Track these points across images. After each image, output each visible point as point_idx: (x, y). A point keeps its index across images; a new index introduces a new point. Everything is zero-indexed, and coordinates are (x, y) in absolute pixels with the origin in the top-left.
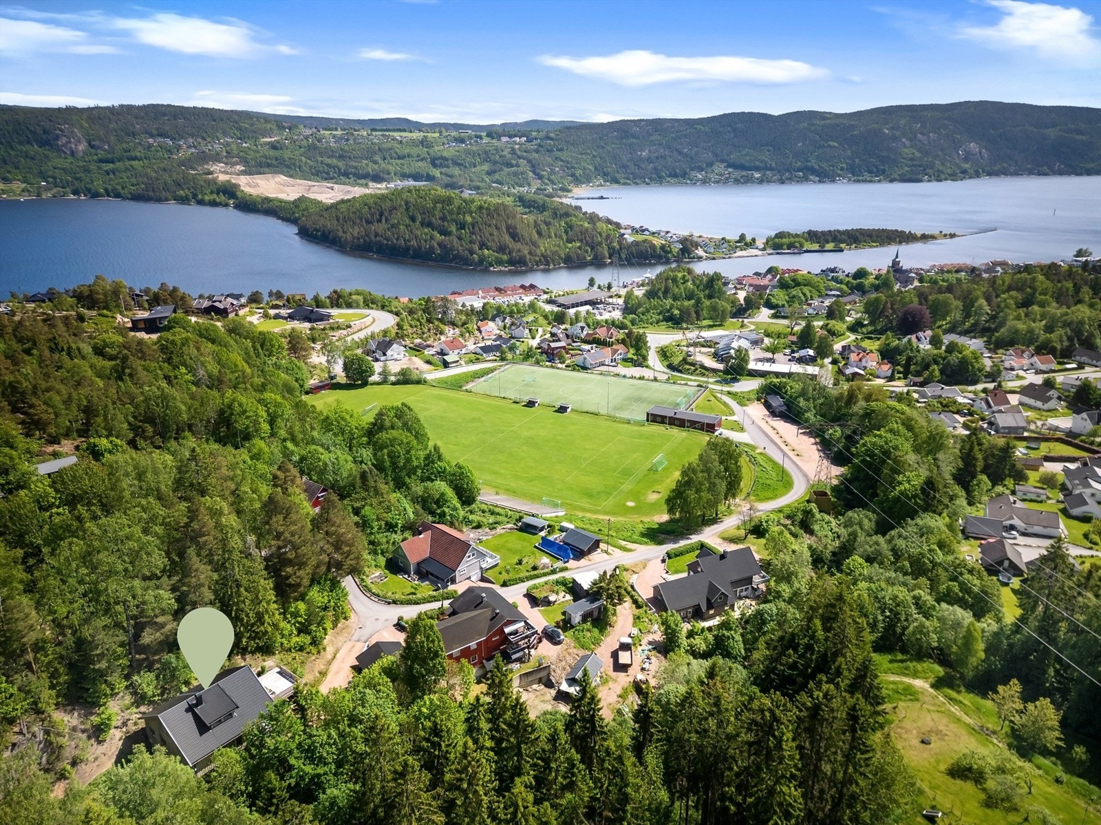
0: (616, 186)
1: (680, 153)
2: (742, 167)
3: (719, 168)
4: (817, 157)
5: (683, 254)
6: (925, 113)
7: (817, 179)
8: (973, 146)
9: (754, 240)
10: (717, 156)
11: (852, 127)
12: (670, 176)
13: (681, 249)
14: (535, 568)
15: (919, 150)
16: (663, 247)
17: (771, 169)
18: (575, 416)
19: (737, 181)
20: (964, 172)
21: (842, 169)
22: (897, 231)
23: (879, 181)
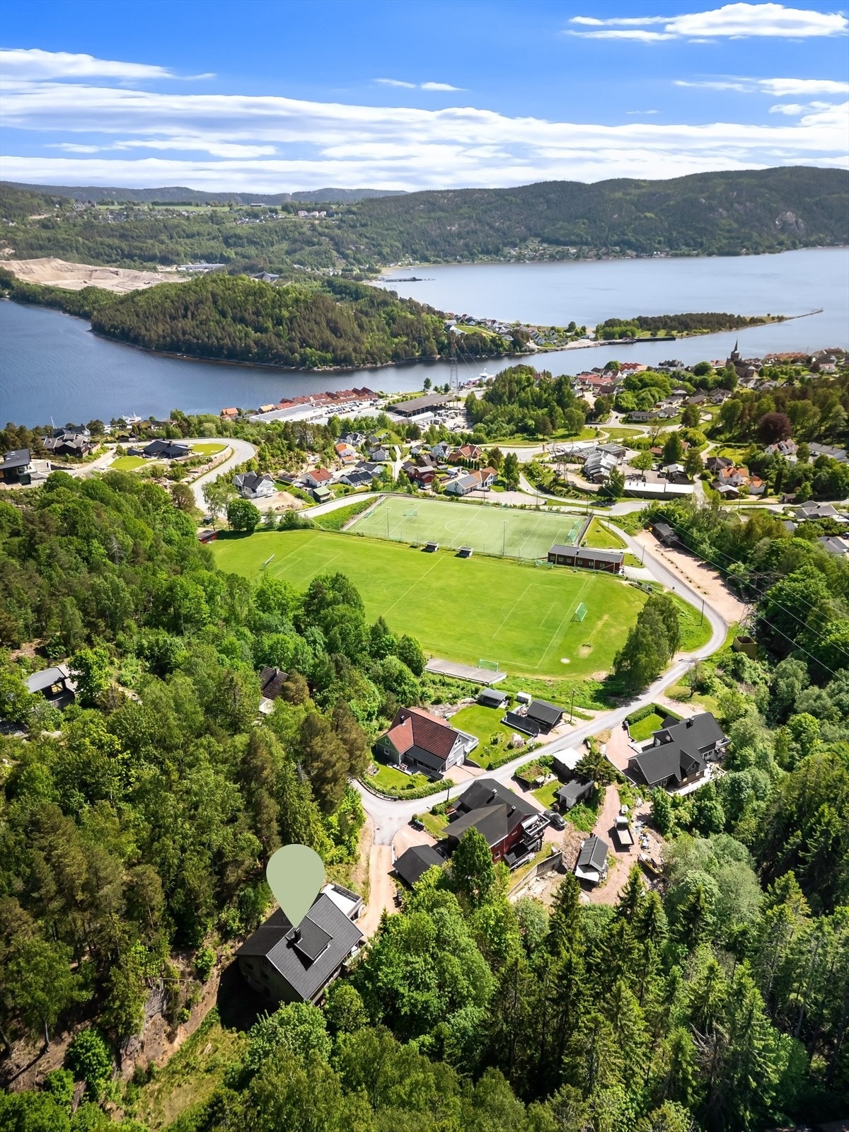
0: (426, 264)
1: (492, 227)
2: (557, 242)
3: (533, 244)
4: (634, 230)
5: (514, 347)
6: (741, 180)
7: (634, 253)
8: (790, 216)
9: (584, 329)
10: (530, 230)
11: (668, 197)
12: (482, 252)
13: (512, 342)
14: (510, 747)
15: (737, 221)
16: (493, 340)
17: (587, 244)
18: (478, 560)
19: (553, 258)
20: (781, 243)
21: (659, 242)
22: (725, 315)
23: (697, 255)
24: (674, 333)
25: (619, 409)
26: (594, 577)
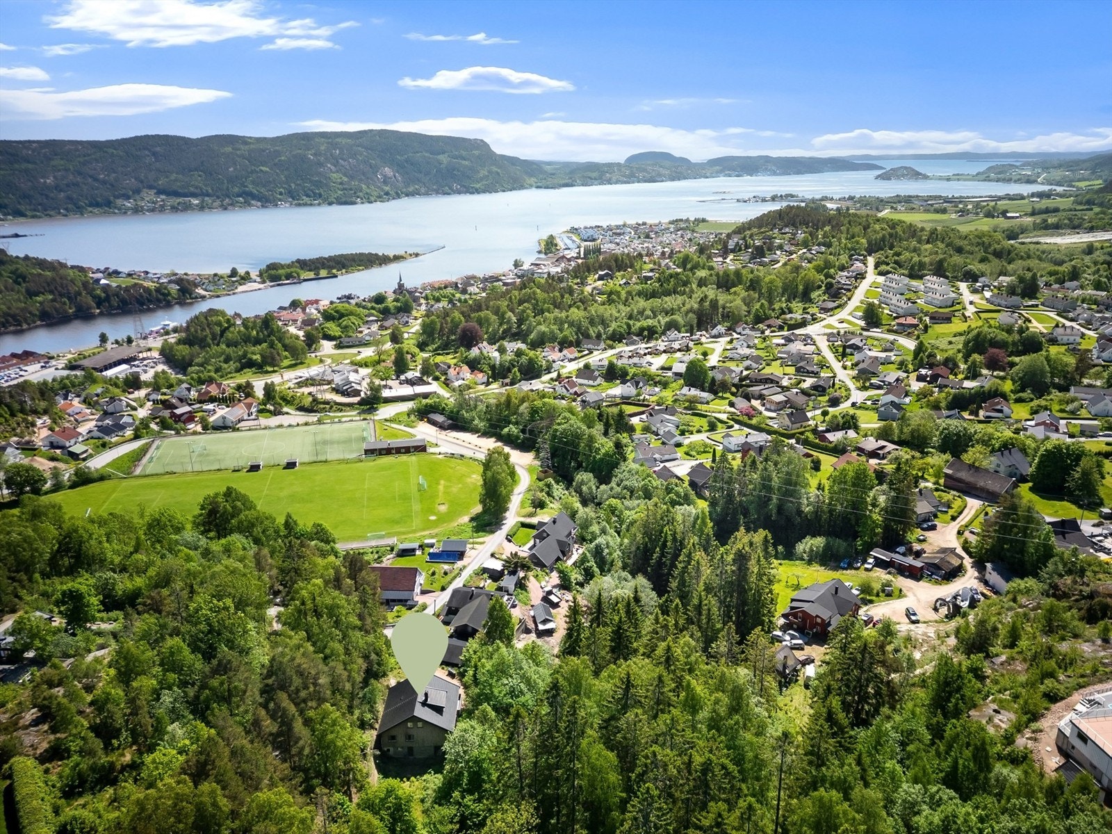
0: (22, 220)
1: (96, 180)
2: (176, 194)
3: (149, 195)
4: (253, 182)
5: (184, 295)
6: (339, 140)
7: (259, 204)
8: (388, 171)
9: (248, 273)
10: (142, 182)
11: (278, 153)
12: (91, 205)
13: (179, 290)
15: (345, 175)
16: (158, 290)
17: (208, 195)
19: (174, 209)
20: (387, 194)
21: (281, 194)
23: (319, 204)
24: (334, 271)
25: (328, 338)
26: (414, 458)
